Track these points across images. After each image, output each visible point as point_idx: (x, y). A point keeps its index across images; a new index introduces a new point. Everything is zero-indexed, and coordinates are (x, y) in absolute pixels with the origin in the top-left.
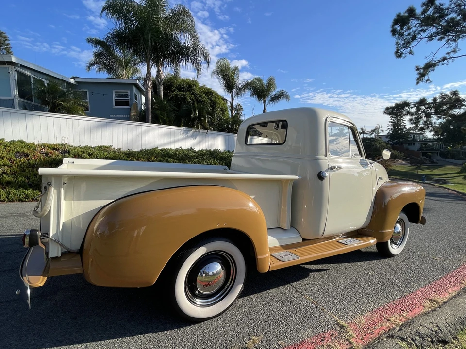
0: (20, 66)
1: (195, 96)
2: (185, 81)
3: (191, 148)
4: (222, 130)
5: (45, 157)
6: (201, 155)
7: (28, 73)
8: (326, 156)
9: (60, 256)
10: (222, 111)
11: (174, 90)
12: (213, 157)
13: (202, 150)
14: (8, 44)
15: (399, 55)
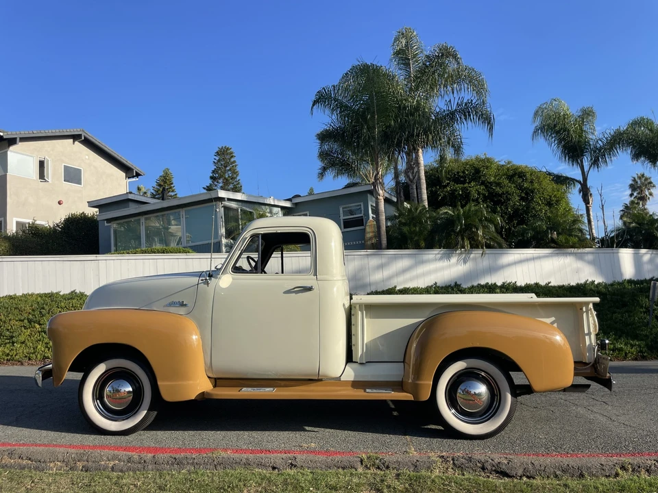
0: (227, 200)
7: (236, 205)
14: (235, 162)
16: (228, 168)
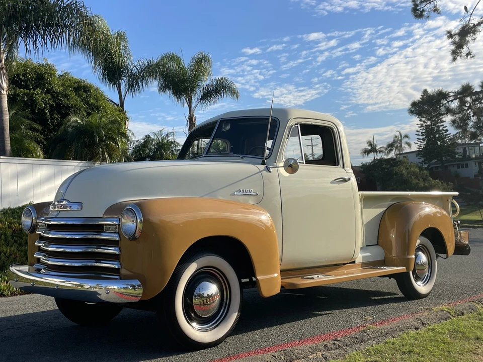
15: (418, 13)
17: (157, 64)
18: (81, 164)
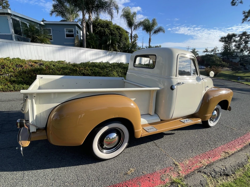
0: (13, 15)
1: (110, 30)
2: (105, 21)
3: (108, 62)
4: (125, 51)
5: (31, 67)
6: (113, 66)
7: (18, 19)
8: (176, 76)
9: (35, 131)
10: (126, 39)
11: (99, 27)
12: (120, 67)
13: (114, 63)
15: (233, 4)
16: (4, 2)
17: (143, 22)
18: (104, 51)
